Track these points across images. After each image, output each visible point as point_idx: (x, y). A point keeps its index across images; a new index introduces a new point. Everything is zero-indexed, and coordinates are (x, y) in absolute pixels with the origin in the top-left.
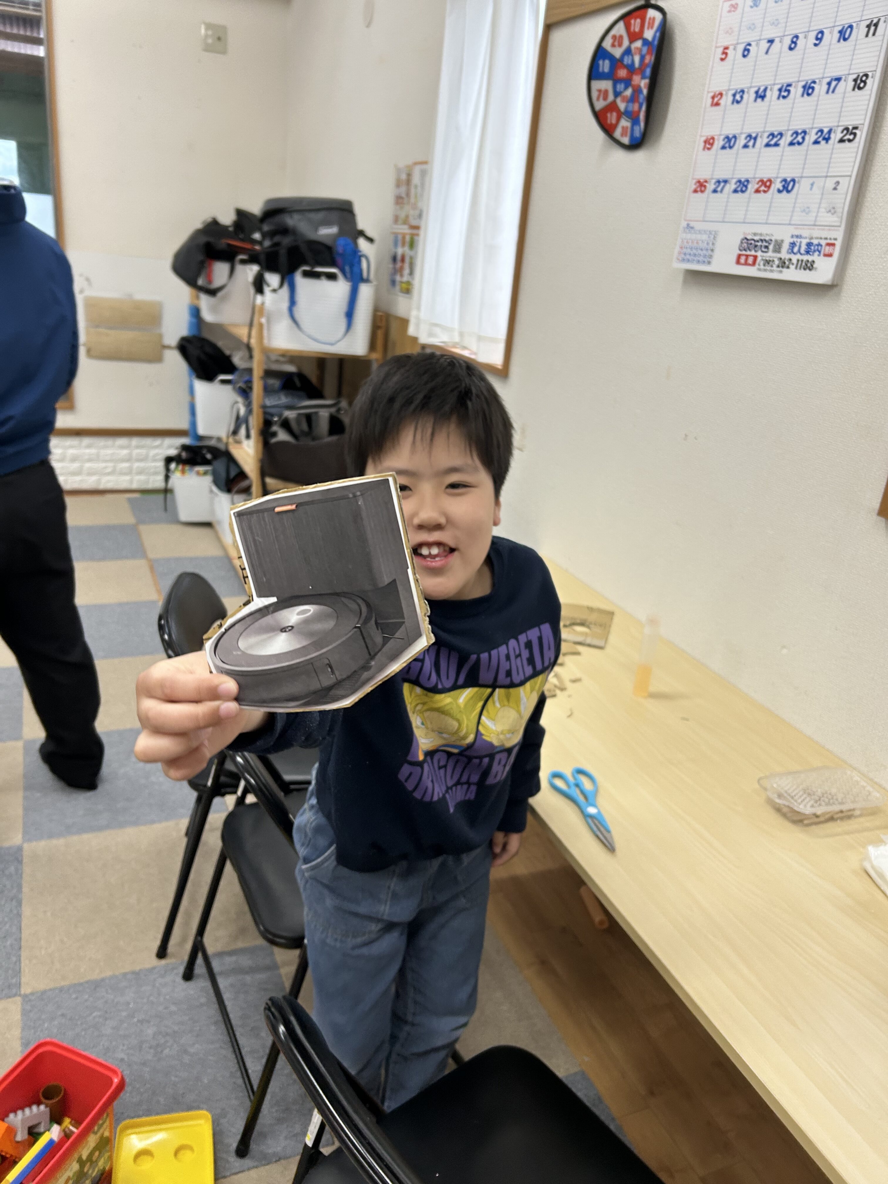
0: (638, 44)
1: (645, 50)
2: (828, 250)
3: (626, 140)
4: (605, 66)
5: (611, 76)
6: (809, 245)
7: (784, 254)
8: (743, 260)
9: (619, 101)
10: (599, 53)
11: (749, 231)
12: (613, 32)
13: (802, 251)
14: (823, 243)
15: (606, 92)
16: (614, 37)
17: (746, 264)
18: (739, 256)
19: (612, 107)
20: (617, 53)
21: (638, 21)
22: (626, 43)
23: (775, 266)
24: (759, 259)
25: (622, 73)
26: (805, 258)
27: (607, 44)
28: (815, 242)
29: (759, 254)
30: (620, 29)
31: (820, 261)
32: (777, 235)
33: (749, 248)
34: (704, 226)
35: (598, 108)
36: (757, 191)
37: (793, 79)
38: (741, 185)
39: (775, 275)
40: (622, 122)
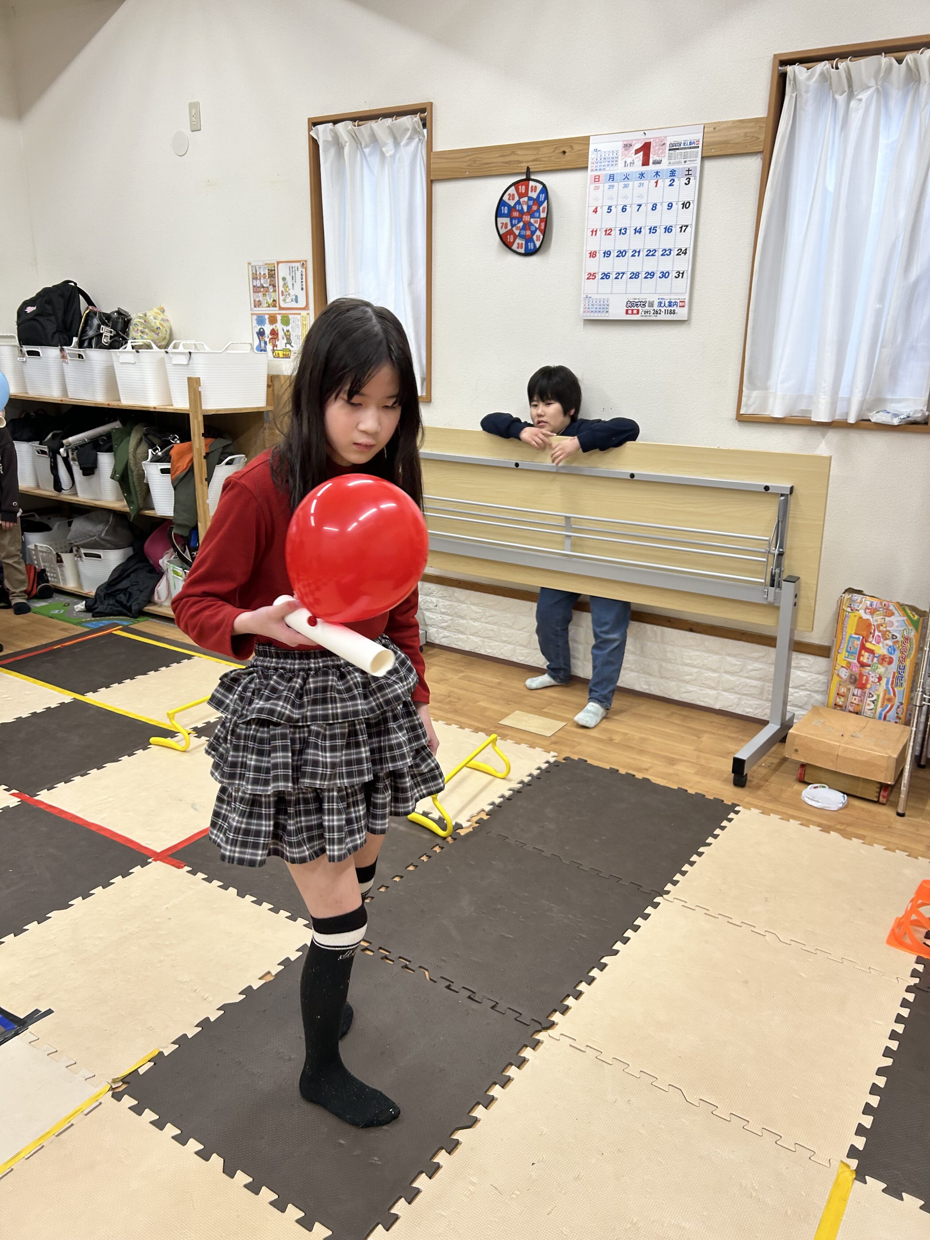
0: (526, 199)
1: (531, 203)
2: (681, 304)
3: (522, 251)
4: (505, 210)
5: (509, 215)
6: (670, 302)
7: (656, 307)
8: (630, 312)
9: (514, 229)
10: (501, 203)
11: (631, 298)
12: (508, 192)
13: (667, 304)
14: (678, 301)
15: (506, 224)
16: (509, 194)
17: (632, 314)
18: (627, 311)
19: (511, 232)
20: (512, 203)
21: (524, 187)
22: (517, 198)
23: (651, 314)
24: (640, 311)
25: (516, 214)
26: (669, 308)
27: (506, 198)
28: (673, 301)
29: (640, 308)
30: (512, 190)
31: (677, 309)
32: (649, 299)
33: (632, 306)
34: (598, 296)
35: (501, 233)
36: (631, 278)
37: (642, 225)
38: (620, 275)
39: (653, 318)
40: (518, 241)
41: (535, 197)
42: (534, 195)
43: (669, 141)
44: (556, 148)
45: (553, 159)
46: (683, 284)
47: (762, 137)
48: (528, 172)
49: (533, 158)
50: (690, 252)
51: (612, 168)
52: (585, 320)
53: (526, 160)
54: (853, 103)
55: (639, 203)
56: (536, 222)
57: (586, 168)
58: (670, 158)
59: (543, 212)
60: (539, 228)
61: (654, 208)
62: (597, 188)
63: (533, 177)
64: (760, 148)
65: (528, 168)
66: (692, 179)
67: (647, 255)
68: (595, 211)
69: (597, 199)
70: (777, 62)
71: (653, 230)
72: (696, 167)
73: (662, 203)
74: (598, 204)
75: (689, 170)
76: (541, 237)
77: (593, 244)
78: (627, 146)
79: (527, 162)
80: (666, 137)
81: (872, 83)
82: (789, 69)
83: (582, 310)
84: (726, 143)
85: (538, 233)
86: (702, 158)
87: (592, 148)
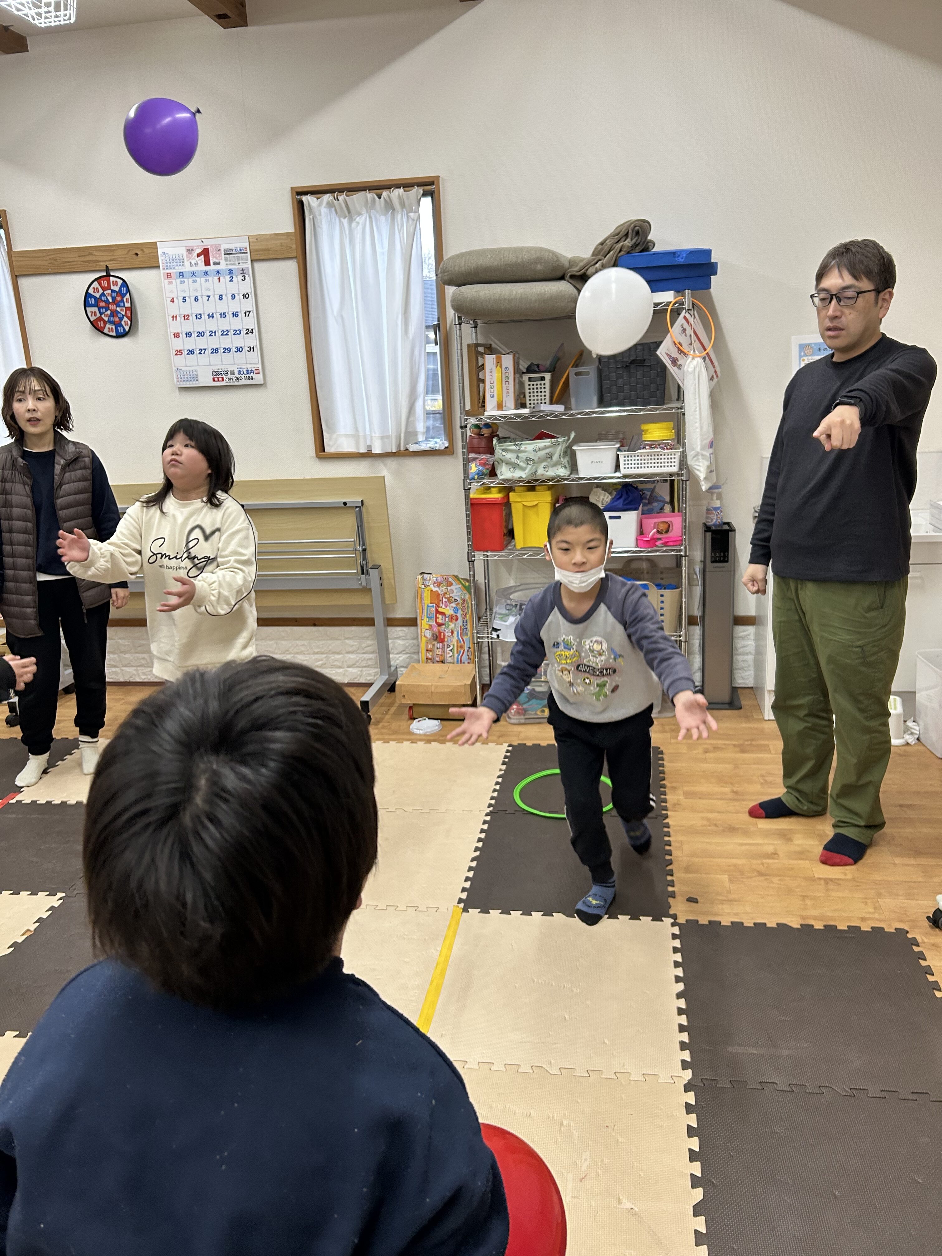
0: (109, 292)
1: (114, 295)
2: (257, 372)
3: (114, 334)
4: (93, 301)
5: (96, 305)
6: (247, 371)
7: (237, 375)
8: (216, 379)
9: (103, 316)
10: (87, 295)
11: (215, 368)
12: (92, 286)
13: (245, 372)
14: (254, 369)
15: (95, 312)
16: (94, 288)
17: (218, 381)
18: (214, 379)
19: (100, 319)
20: (97, 295)
21: (105, 282)
22: (101, 291)
24: (225, 379)
25: (102, 304)
26: (248, 375)
27: (91, 291)
28: (250, 369)
29: (224, 376)
30: (96, 284)
31: (254, 376)
32: (230, 368)
33: (217, 375)
34: (187, 368)
35: (92, 320)
36: (212, 353)
37: (214, 311)
38: (202, 351)
39: (236, 383)
40: (108, 326)
41: (117, 290)
42: (117, 288)
43: (223, 247)
44: (129, 251)
45: (127, 259)
46: (254, 357)
47: (294, 246)
48: (107, 270)
49: (109, 258)
50: (256, 331)
51: (180, 267)
52: (180, 388)
53: (104, 259)
54: (354, 225)
55: (209, 294)
56: (122, 310)
57: (159, 267)
58: (226, 260)
59: (127, 302)
60: (126, 315)
61: (221, 298)
62: (171, 283)
63: (112, 274)
64: (294, 254)
65: (107, 266)
66: (247, 276)
67: (222, 335)
68: (173, 301)
69: (172, 292)
70: (295, 194)
71: (223, 315)
72: (248, 268)
73: (226, 295)
74: (174, 295)
75: (243, 270)
76: (129, 322)
77: (175, 327)
78: (190, 251)
79: (105, 261)
80: (220, 245)
81: (364, 212)
82: (304, 198)
83: (175, 380)
84: (268, 250)
85: (125, 319)
86: (252, 261)
87: (160, 252)
